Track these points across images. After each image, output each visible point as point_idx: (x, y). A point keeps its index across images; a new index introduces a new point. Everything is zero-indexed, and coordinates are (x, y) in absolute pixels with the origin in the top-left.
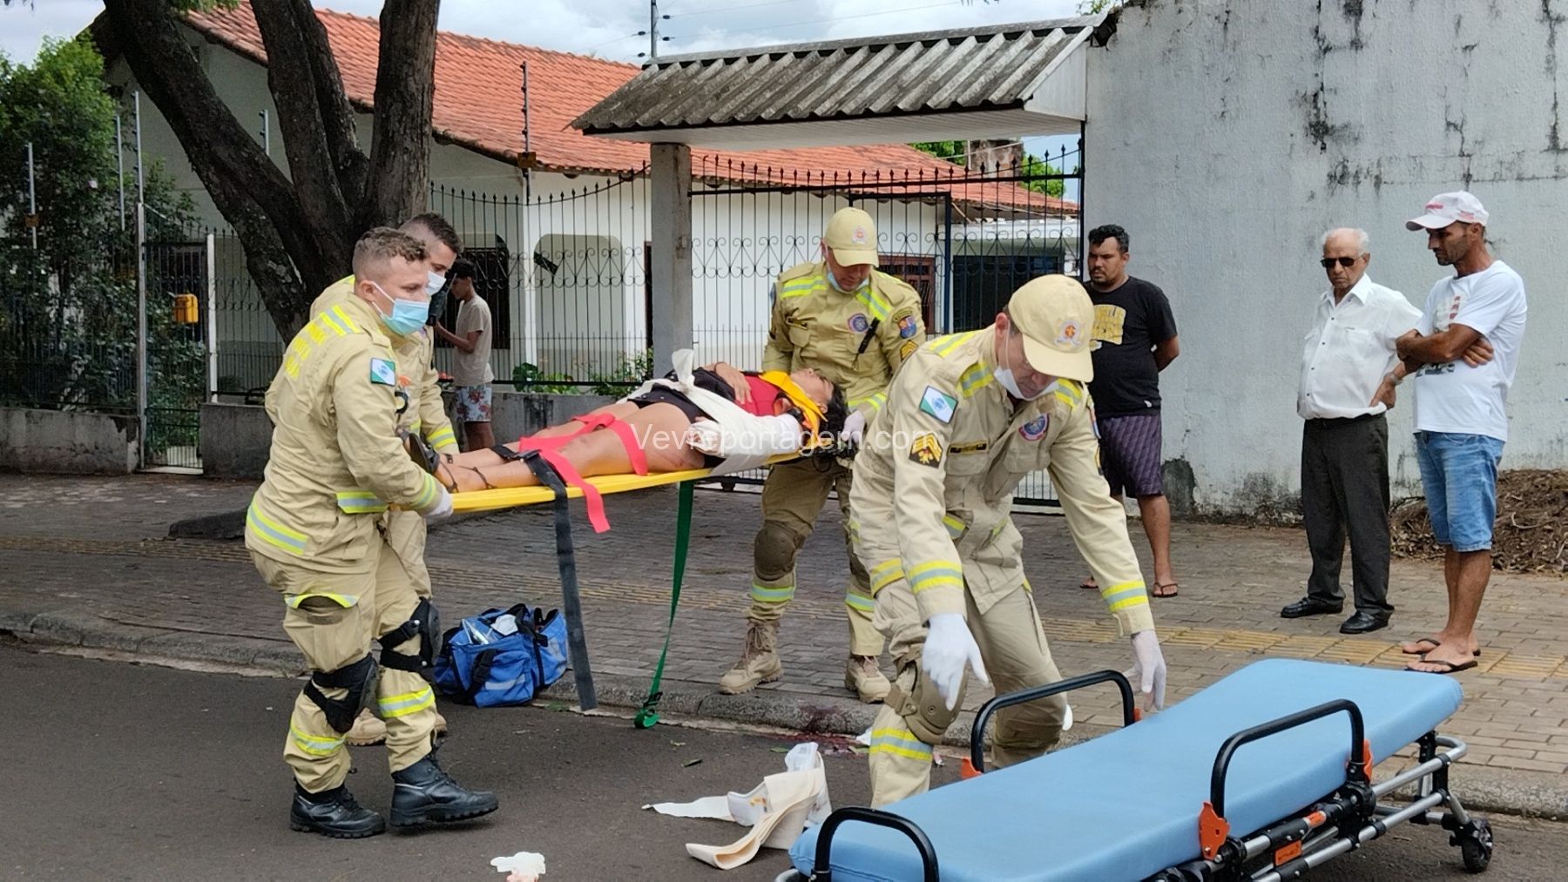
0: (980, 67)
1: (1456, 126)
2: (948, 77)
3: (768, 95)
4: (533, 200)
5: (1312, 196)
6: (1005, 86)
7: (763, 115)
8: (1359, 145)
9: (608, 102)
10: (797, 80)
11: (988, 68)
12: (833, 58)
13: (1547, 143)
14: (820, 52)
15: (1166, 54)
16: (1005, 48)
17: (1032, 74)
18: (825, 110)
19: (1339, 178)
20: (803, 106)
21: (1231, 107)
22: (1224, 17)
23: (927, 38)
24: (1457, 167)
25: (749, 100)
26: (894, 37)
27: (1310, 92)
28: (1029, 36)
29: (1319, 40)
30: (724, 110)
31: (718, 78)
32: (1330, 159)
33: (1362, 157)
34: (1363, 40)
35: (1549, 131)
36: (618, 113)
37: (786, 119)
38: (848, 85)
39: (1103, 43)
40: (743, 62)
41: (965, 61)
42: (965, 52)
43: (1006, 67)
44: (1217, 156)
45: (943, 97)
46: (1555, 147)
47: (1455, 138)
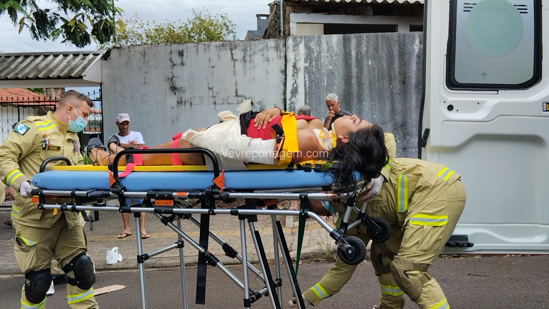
0: (66, 65)
1: (211, 89)
2: (55, 68)
5: (173, 108)
6: (76, 71)
8: (185, 93)
11: (69, 65)
12: (11, 59)
13: (235, 94)
14: (5, 56)
15: (127, 64)
16: (74, 59)
17: (84, 68)
18: (11, 77)
19: (180, 103)
20: (2, 75)
21: (147, 81)
22: (143, 54)
23: (45, 54)
24: (212, 100)
26: (33, 53)
27: (170, 77)
28: (81, 56)
29: (172, 62)
32: (177, 97)
33: (186, 97)
34: (184, 63)
35: (235, 91)
38: (18, 68)
39: (106, 59)
41: (60, 62)
42: (60, 59)
43: (75, 65)
44: (144, 95)
45: (55, 74)
46: (237, 95)
47: (211, 92)
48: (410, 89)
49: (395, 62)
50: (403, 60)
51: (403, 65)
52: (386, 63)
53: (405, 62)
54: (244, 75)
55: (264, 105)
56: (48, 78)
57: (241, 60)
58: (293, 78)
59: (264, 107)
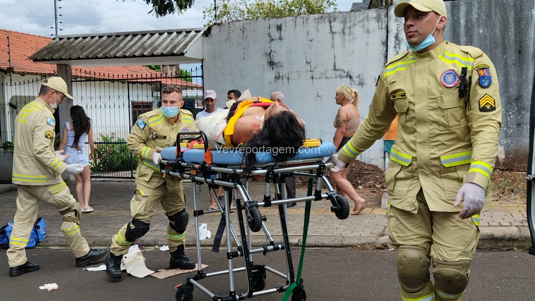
0: (170, 42)
1: (309, 63)
2: (160, 45)
3: (99, 49)
4: (13, 84)
5: (270, 83)
6: (178, 49)
7: (98, 56)
8: (283, 68)
9: (42, 51)
10: (109, 45)
11: (172, 43)
12: (120, 38)
13: (333, 68)
14: (116, 36)
15: (227, 40)
16: (177, 36)
17: (186, 45)
18: (120, 55)
19: (277, 78)
20: (112, 53)
21: (246, 56)
22: (243, 29)
23: (152, 32)
24: (309, 74)
25: (93, 51)
26: (140, 32)
27: (268, 52)
28: (184, 33)
29: (270, 37)
30: (84, 54)
31: (81, 43)
32: (275, 72)
33: (284, 71)
34: (282, 37)
35: (333, 64)
36: (46, 55)
37: (106, 57)
38: (127, 47)
39: (207, 36)
40: (89, 38)
41: (164, 40)
42: (164, 37)
43: (178, 43)
44: (243, 71)
45: (158, 51)
46: (335, 69)
47: (309, 66)
48: (527, 59)
49: (510, 30)
50: (520, 27)
51: (520, 32)
52: (499, 31)
53: (522, 30)
54: (343, 47)
55: (363, 79)
56: (153, 55)
57: (339, 32)
58: (395, 49)
59: (363, 81)
